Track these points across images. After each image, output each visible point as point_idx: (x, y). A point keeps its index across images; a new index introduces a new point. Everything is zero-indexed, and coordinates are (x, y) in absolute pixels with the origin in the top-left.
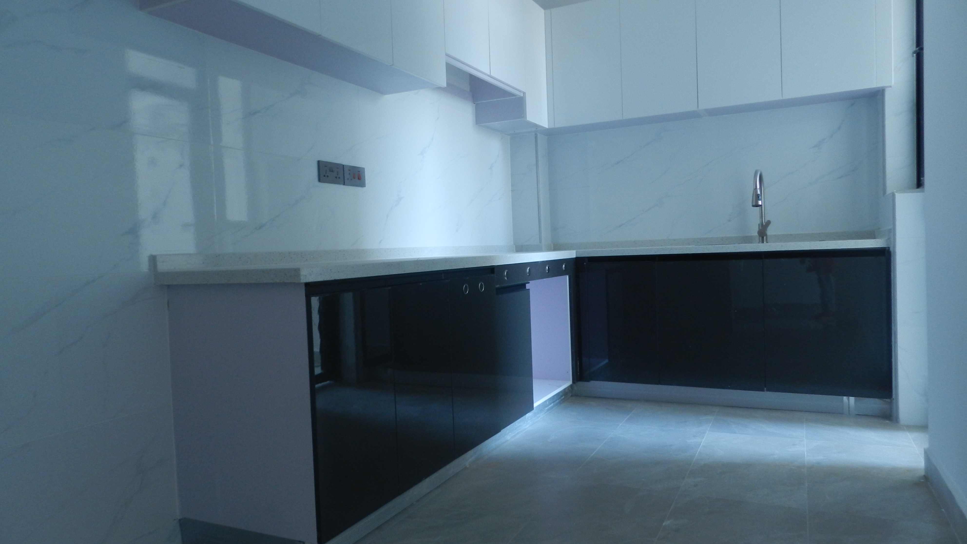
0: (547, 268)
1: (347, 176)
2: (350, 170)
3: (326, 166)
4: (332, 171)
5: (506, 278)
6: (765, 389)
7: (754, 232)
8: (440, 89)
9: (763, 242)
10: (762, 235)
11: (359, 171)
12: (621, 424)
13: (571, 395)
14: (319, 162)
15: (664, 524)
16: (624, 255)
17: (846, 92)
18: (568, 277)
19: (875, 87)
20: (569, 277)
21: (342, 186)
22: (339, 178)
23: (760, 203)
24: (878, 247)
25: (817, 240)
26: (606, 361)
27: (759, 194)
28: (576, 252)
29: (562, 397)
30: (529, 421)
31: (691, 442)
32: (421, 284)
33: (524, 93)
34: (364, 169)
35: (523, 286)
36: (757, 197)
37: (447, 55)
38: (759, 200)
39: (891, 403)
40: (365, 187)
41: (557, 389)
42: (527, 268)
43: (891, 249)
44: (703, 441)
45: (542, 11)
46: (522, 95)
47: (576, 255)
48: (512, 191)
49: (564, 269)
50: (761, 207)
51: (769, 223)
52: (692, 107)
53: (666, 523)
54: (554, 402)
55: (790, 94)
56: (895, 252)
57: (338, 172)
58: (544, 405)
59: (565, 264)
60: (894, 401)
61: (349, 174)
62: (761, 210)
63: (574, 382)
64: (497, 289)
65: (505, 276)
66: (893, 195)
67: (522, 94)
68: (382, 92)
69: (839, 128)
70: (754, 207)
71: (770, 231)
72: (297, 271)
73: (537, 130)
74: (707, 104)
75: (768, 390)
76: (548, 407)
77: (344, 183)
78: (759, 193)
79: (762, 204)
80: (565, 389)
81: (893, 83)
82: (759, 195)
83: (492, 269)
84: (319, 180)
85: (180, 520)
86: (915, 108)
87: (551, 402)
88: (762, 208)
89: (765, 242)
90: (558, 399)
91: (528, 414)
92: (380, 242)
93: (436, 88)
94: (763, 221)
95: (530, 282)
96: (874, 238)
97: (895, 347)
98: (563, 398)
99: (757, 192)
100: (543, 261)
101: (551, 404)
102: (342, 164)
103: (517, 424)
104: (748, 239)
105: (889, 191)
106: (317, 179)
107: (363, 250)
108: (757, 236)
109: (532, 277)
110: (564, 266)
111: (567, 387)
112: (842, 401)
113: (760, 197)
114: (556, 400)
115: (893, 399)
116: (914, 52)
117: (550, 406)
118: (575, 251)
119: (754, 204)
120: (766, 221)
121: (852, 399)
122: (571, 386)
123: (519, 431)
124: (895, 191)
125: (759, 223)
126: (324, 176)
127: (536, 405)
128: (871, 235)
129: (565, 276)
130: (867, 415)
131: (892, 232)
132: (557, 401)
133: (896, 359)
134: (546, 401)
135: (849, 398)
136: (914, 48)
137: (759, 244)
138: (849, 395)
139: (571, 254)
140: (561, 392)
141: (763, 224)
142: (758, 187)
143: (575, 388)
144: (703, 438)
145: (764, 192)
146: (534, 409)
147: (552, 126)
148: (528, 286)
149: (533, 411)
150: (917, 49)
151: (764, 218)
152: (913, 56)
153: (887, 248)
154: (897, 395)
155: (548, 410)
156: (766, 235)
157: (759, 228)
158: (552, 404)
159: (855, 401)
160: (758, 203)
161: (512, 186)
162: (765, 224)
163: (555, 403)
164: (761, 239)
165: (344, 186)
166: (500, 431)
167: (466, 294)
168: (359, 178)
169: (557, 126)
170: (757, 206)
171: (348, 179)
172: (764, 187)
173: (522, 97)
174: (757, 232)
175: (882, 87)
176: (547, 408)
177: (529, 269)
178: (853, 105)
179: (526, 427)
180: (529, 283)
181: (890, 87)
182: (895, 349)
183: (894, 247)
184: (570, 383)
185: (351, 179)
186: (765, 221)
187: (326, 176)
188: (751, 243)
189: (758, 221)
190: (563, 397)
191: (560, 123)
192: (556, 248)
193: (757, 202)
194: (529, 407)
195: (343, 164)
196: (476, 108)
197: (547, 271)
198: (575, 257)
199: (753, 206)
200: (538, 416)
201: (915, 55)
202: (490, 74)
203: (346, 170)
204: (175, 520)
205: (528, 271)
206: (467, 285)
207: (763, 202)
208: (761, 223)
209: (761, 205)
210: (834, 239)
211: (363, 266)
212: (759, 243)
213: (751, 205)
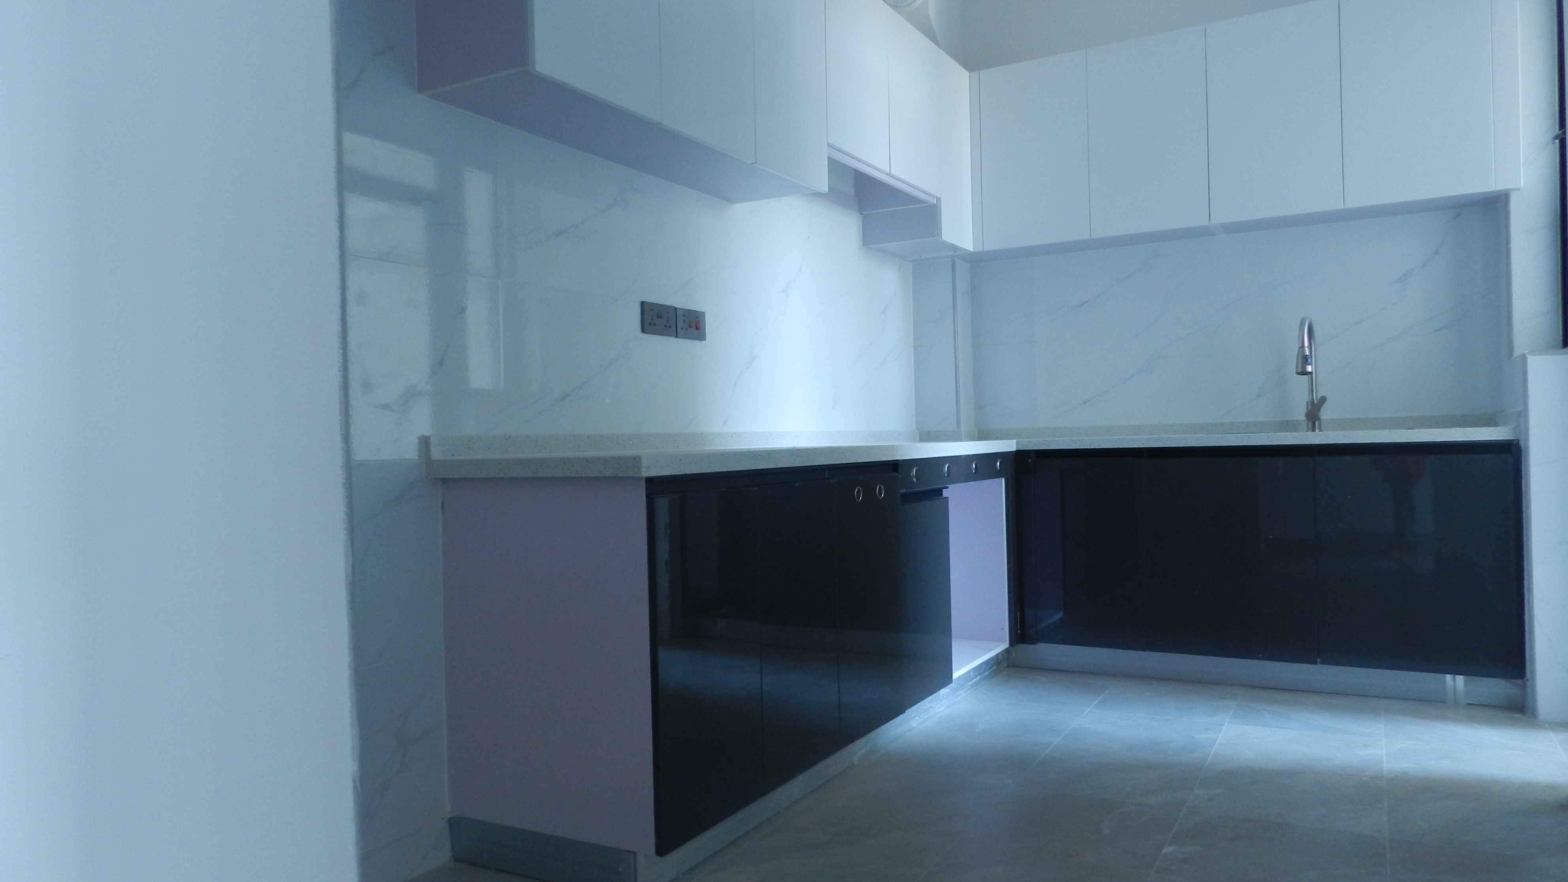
0: (974, 465)
1: (680, 324)
2: (684, 316)
3: (652, 310)
4: (660, 316)
5: (915, 480)
6: (1319, 660)
7: (1300, 414)
8: (818, 195)
9: (1314, 430)
10: (1313, 418)
11: (698, 318)
12: (1088, 710)
13: (1006, 665)
14: (642, 303)
15: (1164, 851)
16: (1092, 447)
17: (1445, 198)
18: (1003, 480)
19: (1493, 190)
20: (1005, 481)
21: (673, 339)
22: (670, 327)
23: (1309, 369)
24: (1500, 439)
25: (1401, 428)
26: (1060, 615)
27: (1307, 355)
28: (1017, 443)
29: (993, 667)
30: (944, 701)
31: (1202, 738)
32: (797, 484)
33: (938, 199)
34: (704, 313)
35: (938, 492)
36: (1305, 360)
37: (830, 146)
38: (1309, 364)
39: (1524, 687)
40: (705, 340)
41: (987, 653)
42: (945, 465)
43: (1522, 443)
44: (1220, 736)
45: (966, 74)
46: (935, 203)
47: (1017, 447)
48: (915, 347)
49: (998, 468)
50: (1310, 376)
51: (1323, 400)
52: (1199, 220)
53: (1167, 850)
54: (980, 674)
55: (1358, 200)
56: (1527, 448)
57: (668, 319)
58: (966, 677)
59: (999, 460)
60: (1529, 683)
61: (684, 321)
62: (1310, 380)
63: (1012, 644)
64: (903, 495)
65: (913, 476)
66: (1524, 359)
67: (935, 199)
68: (730, 199)
69: (1437, 252)
70: (1299, 376)
71: (1325, 413)
72: (637, 459)
73: (955, 255)
74: (1224, 215)
75: (1324, 662)
76: (973, 681)
77: (677, 335)
78: (1307, 353)
79: (1312, 370)
80: (997, 655)
81: (1522, 184)
82: (1307, 357)
83: (894, 466)
84: (643, 330)
85: (450, 819)
86: (1559, 222)
87: (977, 673)
88: (1312, 377)
89: (1317, 431)
90: (988, 670)
91: (943, 689)
92: (725, 423)
93: (812, 193)
94: (1315, 397)
95: (950, 486)
96: (1495, 424)
97: (1529, 595)
98: (995, 669)
99: (1304, 351)
100: (969, 455)
101: (976, 676)
102: (674, 307)
103: (927, 704)
104: (1289, 426)
105: (1517, 352)
106: (639, 328)
107: (701, 434)
108: (1304, 420)
109: (952, 479)
110: (998, 463)
111: (1001, 652)
112: (1444, 680)
113: (1309, 360)
114: (984, 672)
115: (1528, 680)
116: (1556, 138)
117: (975, 680)
118: (1015, 441)
119: (1300, 370)
120: (1319, 397)
121: (1460, 679)
122: (1007, 651)
123: (930, 714)
124: (1526, 352)
125: (1308, 400)
126: (650, 324)
127: (956, 675)
128: (1490, 421)
129: (1000, 478)
130: (1485, 705)
131: (1523, 415)
132: (986, 673)
133: (1531, 617)
134: (969, 672)
135: (1455, 676)
136: (1557, 131)
137: (1308, 433)
138: (1455, 672)
139: (1009, 446)
140: (992, 659)
141: (1314, 402)
142: (1306, 344)
143: (1014, 654)
144: (1220, 732)
145: (1315, 351)
146: (954, 681)
147: (979, 249)
148: (945, 493)
149: (950, 686)
150: (1561, 132)
151: (1316, 393)
152: (1554, 143)
153: (1515, 442)
154: (1533, 672)
155: (973, 686)
156: (1319, 419)
157: (1307, 408)
158: (979, 677)
159: (1465, 681)
160: (1306, 370)
161: (914, 339)
162: (1317, 403)
163: (983, 675)
164: (1310, 424)
165: (677, 339)
166: (904, 712)
167: (858, 501)
168: (697, 328)
169: (987, 248)
170: (1304, 373)
171: (682, 329)
172: (1314, 341)
173: (935, 204)
174: (1304, 414)
175: (1507, 190)
176: (970, 683)
177: (948, 466)
178: (1458, 216)
179: (940, 710)
180: (947, 488)
181: (1519, 189)
182: (1529, 599)
183: (1527, 439)
184: (1005, 645)
185: (687, 329)
186: (1316, 398)
187: (652, 324)
188: (1295, 431)
189: (1306, 397)
190: (995, 667)
191: (992, 245)
192: (982, 435)
193: (1304, 367)
194: (946, 679)
195: (676, 307)
196: (863, 222)
197: (974, 471)
198: (1015, 450)
199: (1298, 374)
200: (957, 693)
201: (1557, 141)
202: (889, 172)
203: (679, 314)
204: (443, 818)
205: (946, 470)
206: (860, 488)
207: (1314, 367)
208: (1311, 400)
209: (1311, 373)
210: (1430, 427)
211: (721, 455)
212: (1307, 431)
213: (1295, 373)
